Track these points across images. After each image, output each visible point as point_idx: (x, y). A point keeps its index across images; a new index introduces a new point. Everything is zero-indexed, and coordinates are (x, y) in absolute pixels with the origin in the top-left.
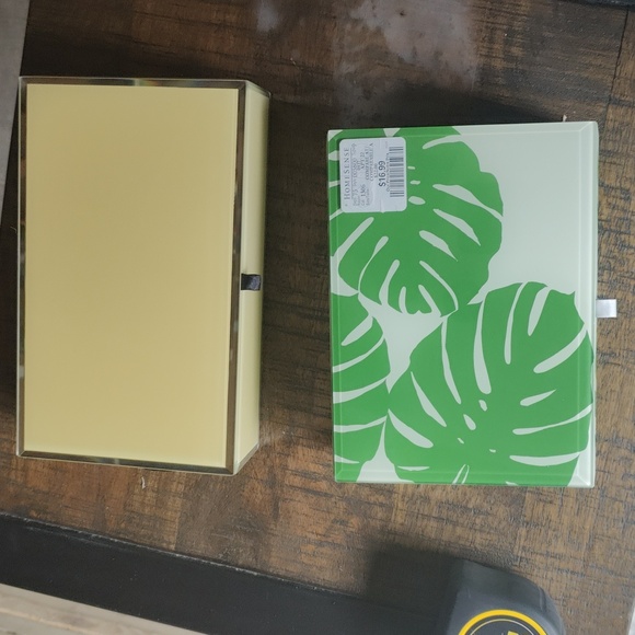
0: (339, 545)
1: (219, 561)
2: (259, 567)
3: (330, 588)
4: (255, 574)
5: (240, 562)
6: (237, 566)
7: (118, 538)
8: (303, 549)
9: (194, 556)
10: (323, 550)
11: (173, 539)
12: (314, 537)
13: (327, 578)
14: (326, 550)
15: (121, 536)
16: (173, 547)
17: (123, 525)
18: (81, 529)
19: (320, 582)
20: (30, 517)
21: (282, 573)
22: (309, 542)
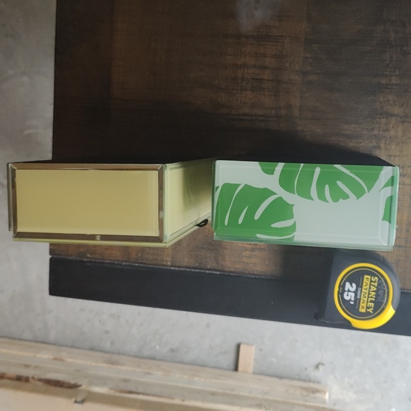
0: (263, 249)
1: (196, 268)
2: (219, 268)
3: (262, 275)
4: (218, 273)
5: (209, 267)
6: (207, 269)
7: (138, 263)
8: (244, 254)
9: (182, 267)
10: (254, 253)
11: (169, 259)
12: (249, 246)
13: (259, 269)
14: (257, 253)
15: (140, 261)
16: (169, 263)
17: (140, 255)
18: (116, 261)
19: (255, 272)
20: (87, 258)
21: (233, 270)
22: (247, 250)
